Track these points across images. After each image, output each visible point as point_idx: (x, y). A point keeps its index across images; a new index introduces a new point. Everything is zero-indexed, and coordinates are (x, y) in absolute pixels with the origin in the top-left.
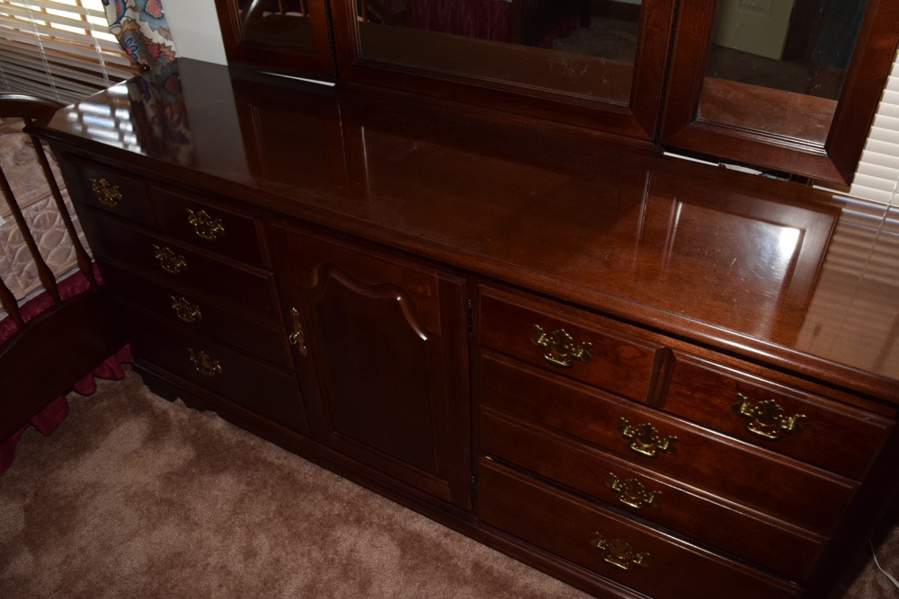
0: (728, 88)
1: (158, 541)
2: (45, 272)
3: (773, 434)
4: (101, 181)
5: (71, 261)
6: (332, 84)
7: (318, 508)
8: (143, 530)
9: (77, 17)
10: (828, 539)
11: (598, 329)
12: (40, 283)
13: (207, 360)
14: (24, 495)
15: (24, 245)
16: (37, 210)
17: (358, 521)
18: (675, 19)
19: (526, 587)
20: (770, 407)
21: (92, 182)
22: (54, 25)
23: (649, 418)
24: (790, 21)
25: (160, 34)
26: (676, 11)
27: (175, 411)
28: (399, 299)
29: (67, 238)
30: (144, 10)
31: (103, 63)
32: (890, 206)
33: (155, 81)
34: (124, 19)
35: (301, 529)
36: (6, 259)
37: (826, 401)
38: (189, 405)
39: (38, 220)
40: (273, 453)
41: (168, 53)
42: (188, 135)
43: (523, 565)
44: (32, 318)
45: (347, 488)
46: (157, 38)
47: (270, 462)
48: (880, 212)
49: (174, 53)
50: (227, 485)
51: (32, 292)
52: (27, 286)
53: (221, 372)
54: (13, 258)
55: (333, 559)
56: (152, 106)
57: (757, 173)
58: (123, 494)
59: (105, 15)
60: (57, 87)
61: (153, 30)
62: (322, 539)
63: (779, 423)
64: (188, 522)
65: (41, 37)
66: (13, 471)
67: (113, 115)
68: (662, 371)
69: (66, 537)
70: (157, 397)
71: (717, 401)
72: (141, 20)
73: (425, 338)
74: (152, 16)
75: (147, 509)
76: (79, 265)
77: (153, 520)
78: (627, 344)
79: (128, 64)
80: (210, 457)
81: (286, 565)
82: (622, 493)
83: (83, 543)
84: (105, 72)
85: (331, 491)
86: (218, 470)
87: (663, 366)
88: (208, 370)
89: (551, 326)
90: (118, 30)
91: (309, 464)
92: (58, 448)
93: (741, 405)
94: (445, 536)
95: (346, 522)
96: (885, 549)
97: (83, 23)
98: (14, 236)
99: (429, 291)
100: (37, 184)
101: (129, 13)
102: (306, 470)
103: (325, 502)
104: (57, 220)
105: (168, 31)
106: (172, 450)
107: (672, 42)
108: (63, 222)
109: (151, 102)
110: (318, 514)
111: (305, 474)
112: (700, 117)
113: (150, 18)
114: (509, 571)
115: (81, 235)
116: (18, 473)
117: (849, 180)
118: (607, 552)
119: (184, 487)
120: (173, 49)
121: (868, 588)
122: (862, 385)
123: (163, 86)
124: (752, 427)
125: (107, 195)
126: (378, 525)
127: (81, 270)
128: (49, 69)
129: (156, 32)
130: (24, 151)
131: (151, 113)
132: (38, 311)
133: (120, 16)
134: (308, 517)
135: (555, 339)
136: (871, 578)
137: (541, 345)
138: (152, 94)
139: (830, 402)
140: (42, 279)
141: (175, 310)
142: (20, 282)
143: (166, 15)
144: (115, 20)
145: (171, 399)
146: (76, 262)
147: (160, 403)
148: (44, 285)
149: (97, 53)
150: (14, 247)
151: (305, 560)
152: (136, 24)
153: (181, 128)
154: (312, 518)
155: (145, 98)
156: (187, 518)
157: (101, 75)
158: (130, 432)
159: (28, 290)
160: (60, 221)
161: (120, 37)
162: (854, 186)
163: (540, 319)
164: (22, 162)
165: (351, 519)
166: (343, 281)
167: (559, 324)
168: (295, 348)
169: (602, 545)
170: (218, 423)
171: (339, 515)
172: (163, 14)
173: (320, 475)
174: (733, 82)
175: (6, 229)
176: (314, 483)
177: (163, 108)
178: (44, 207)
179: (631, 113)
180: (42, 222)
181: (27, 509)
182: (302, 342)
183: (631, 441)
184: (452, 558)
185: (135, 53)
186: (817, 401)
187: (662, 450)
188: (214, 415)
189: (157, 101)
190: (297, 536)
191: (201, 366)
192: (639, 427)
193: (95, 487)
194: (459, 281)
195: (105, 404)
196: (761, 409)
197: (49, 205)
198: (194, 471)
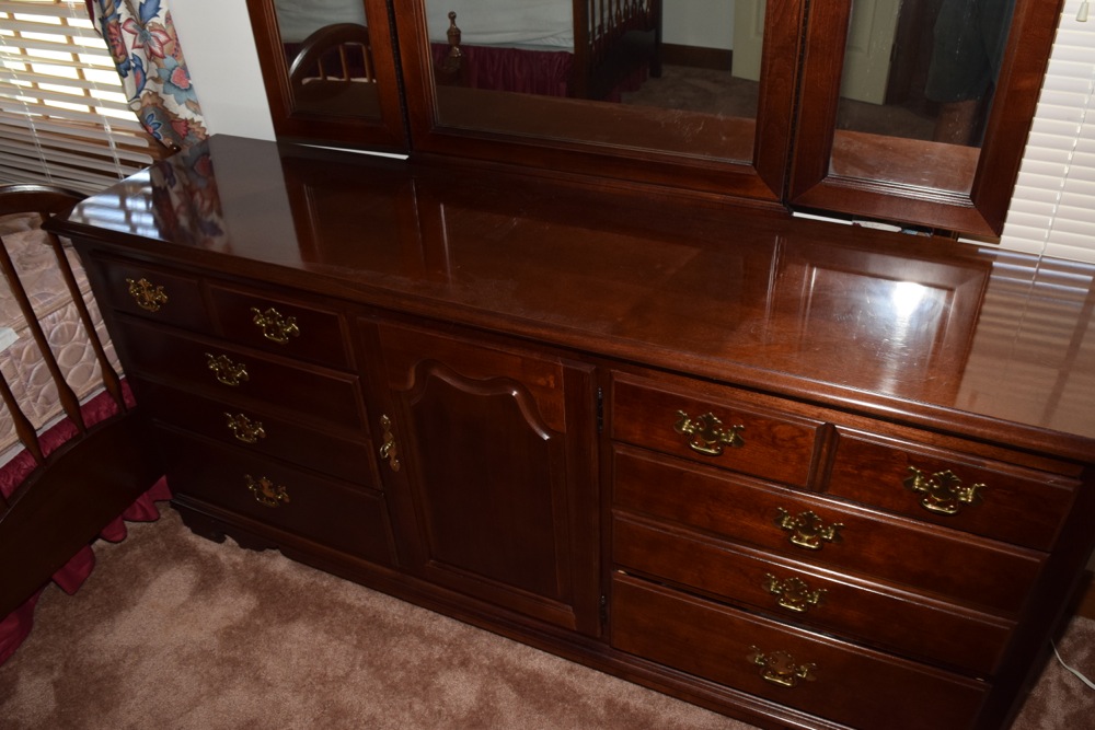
0: (850, 139)
1: (224, 708)
2: (67, 394)
3: (951, 509)
4: (141, 282)
5: (95, 380)
6: (405, 157)
7: (414, 654)
8: (204, 697)
9: (79, 92)
10: (1016, 623)
11: (751, 409)
12: (61, 408)
13: (270, 487)
14: (51, 668)
15: (42, 363)
16: (54, 321)
17: (464, 663)
18: (801, 68)
19: (670, 722)
20: (947, 478)
21: (129, 284)
22: (48, 102)
23: (810, 505)
24: (891, 59)
25: (188, 108)
26: (801, 58)
27: (227, 553)
28: (515, 393)
29: (89, 353)
30: (169, 82)
31: (114, 146)
32: (1043, 257)
33: (181, 163)
34: (144, 92)
35: (397, 680)
36: (20, 383)
37: (1006, 467)
38: (243, 545)
39: (56, 334)
40: (353, 594)
41: (197, 130)
42: (222, 225)
43: (663, 696)
44: (53, 452)
45: (445, 626)
46: (184, 113)
47: (349, 605)
48: (1032, 264)
49: (204, 129)
50: (301, 634)
51: (50, 420)
52: (44, 413)
53: (287, 500)
54: (28, 381)
55: (440, 712)
56: (178, 193)
57: (896, 229)
58: (176, 656)
59: (123, 89)
60: (53, 176)
61: (180, 104)
62: (424, 689)
63: (956, 495)
64: (259, 681)
65: (33, 117)
66: (33, 640)
67: (123, 206)
68: (825, 450)
69: (110, 714)
70: (201, 539)
71: (887, 478)
72: (165, 92)
73: (546, 437)
74: (179, 88)
75: (207, 672)
76: (105, 384)
77: (215, 685)
78: (784, 424)
79: (145, 144)
80: (277, 603)
81: (384, 724)
82: (782, 595)
83: (132, 719)
84: (117, 156)
85: (427, 632)
86: (288, 618)
87: (825, 445)
88: (272, 500)
89: (697, 410)
90: (137, 106)
91: (398, 602)
92: (87, 608)
93: (913, 480)
94: (568, 673)
95: (450, 666)
96: (1066, 642)
97: (87, 98)
98: (29, 353)
99: (552, 382)
100: (52, 291)
101: (150, 85)
102: (393, 609)
103: (422, 646)
104: (77, 332)
105: (197, 104)
106: (229, 599)
107: (797, 93)
108: (84, 334)
109: (177, 188)
110: (416, 661)
111: (394, 615)
112: (832, 172)
113: (175, 90)
114: (648, 706)
115: (108, 347)
116: (40, 642)
117: (999, 231)
118: (766, 669)
119: (249, 643)
120: (203, 125)
121: (1053, 688)
122: (1045, 444)
123: (192, 168)
124: (926, 503)
125: (147, 298)
126: (489, 668)
127: (107, 390)
128: (44, 154)
129: (183, 106)
130: (30, 253)
131: (176, 201)
132: (60, 441)
133: (140, 87)
134: (404, 665)
135: (701, 425)
136: (1055, 677)
137: (686, 433)
138: (177, 178)
139: (1011, 468)
140: (63, 402)
141: (232, 430)
142: (35, 409)
143: (195, 87)
144: (134, 95)
145: (220, 540)
146: (101, 381)
147: (206, 546)
148: (66, 409)
149: (105, 134)
150: (29, 366)
151: (407, 715)
152: (159, 98)
153: (213, 217)
154: (409, 666)
155: (169, 183)
156: (257, 679)
157: (111, 159)
158: (173, 583)
159: (45, 418)
160: (80, 334)
161: (140, 113)
162: (1003, 237)
163: (684, 403)
164: (30, 266)
165: (456, 662)
166: (447, 380)
167: (705, 407)
168: (384, 463)
169: (760, 660)
170: (280, 564)
171: (440, 659)
172: (191, 85)
173: (412, 614)
174: (854, 133)
175: (21, 345)
176: (406, 625)
177: (192, 194)
178: (61, 318)
179: (755, 172)
180: (60, 335)
181: (56, 684)
182: (393, 454)
183: (791, 533)
184: (580, 697)
185: (157, 131)
186: (998, 468)
187: (827, 540)
188: (276, 555)
189: (184, 186)
190: (393, 688)
191: (261, 495)
192: (799, 517)
193: (138, 651)
194: (587, 368)
195: (138, 551)
196: (936, 482)
197: (68, 314)
198: (258, 622)
